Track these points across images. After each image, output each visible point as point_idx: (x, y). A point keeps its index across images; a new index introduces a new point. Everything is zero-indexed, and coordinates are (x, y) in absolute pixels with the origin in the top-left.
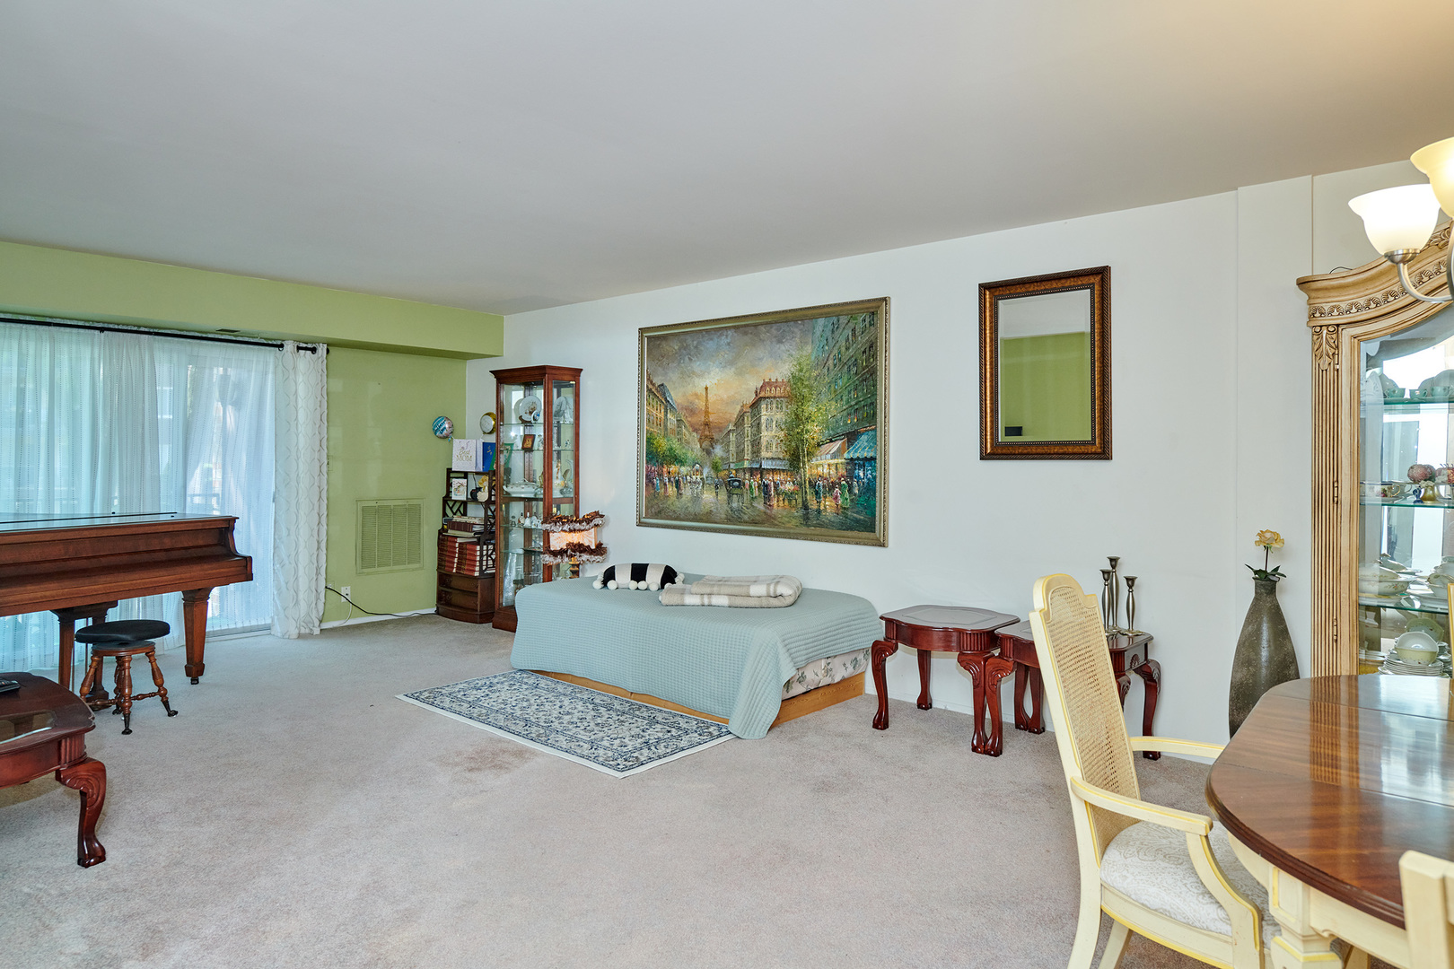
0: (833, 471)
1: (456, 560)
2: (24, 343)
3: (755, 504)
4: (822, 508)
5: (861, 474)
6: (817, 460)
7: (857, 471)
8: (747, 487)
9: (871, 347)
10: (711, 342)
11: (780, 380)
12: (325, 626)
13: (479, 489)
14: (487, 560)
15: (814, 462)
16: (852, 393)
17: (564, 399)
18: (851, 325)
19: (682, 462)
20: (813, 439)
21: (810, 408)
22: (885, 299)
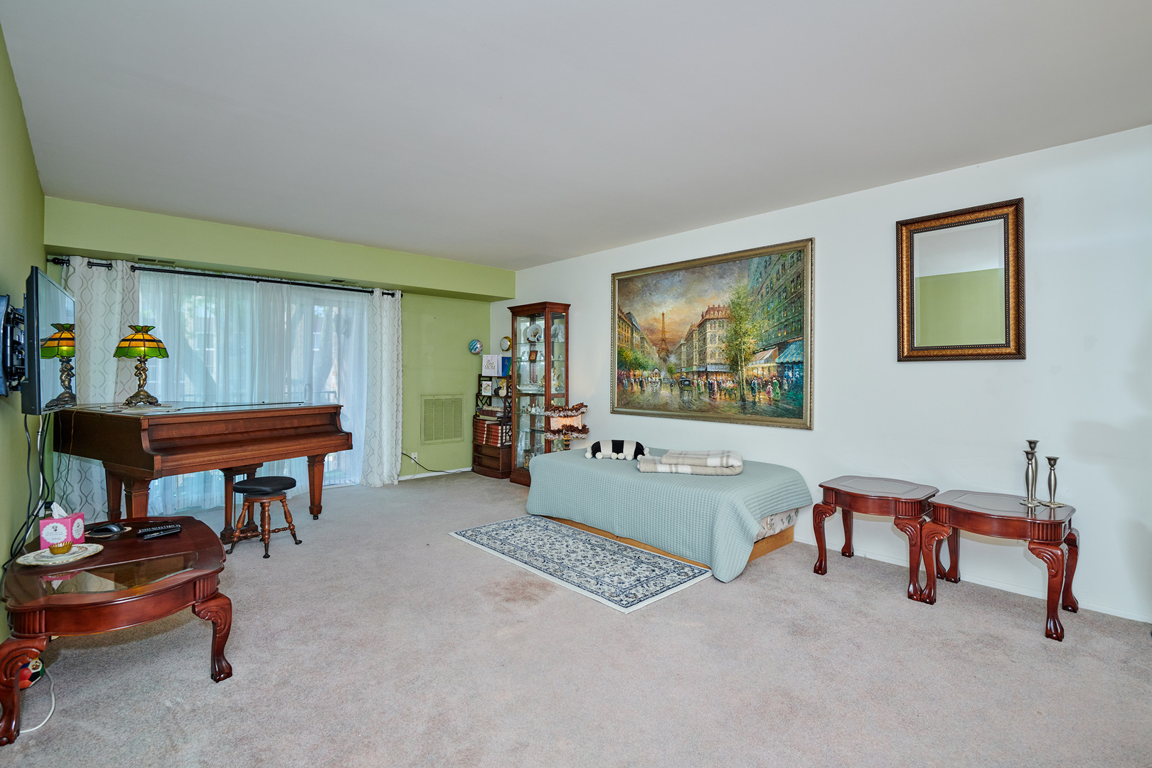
0: (766, 373)
1: (485, 436)
2: (209, 289)
3: (702, 398)
4: (757, 400)
5: (790, 374)
6: (753, 364)
7: (786, 372)
8: (696, 385)
9: (798, 277)
10: (666, 281)
11: (722, 306)
12: (401, 479)
13: (500, 388)
14: (506, 436)
15: (750, 366)
16: (783, 313)
17: (557, 325)
18: (781, 261)
19: (644, 368)
20: (749, 348)
21: (747, 326)
22: (811, 240)
